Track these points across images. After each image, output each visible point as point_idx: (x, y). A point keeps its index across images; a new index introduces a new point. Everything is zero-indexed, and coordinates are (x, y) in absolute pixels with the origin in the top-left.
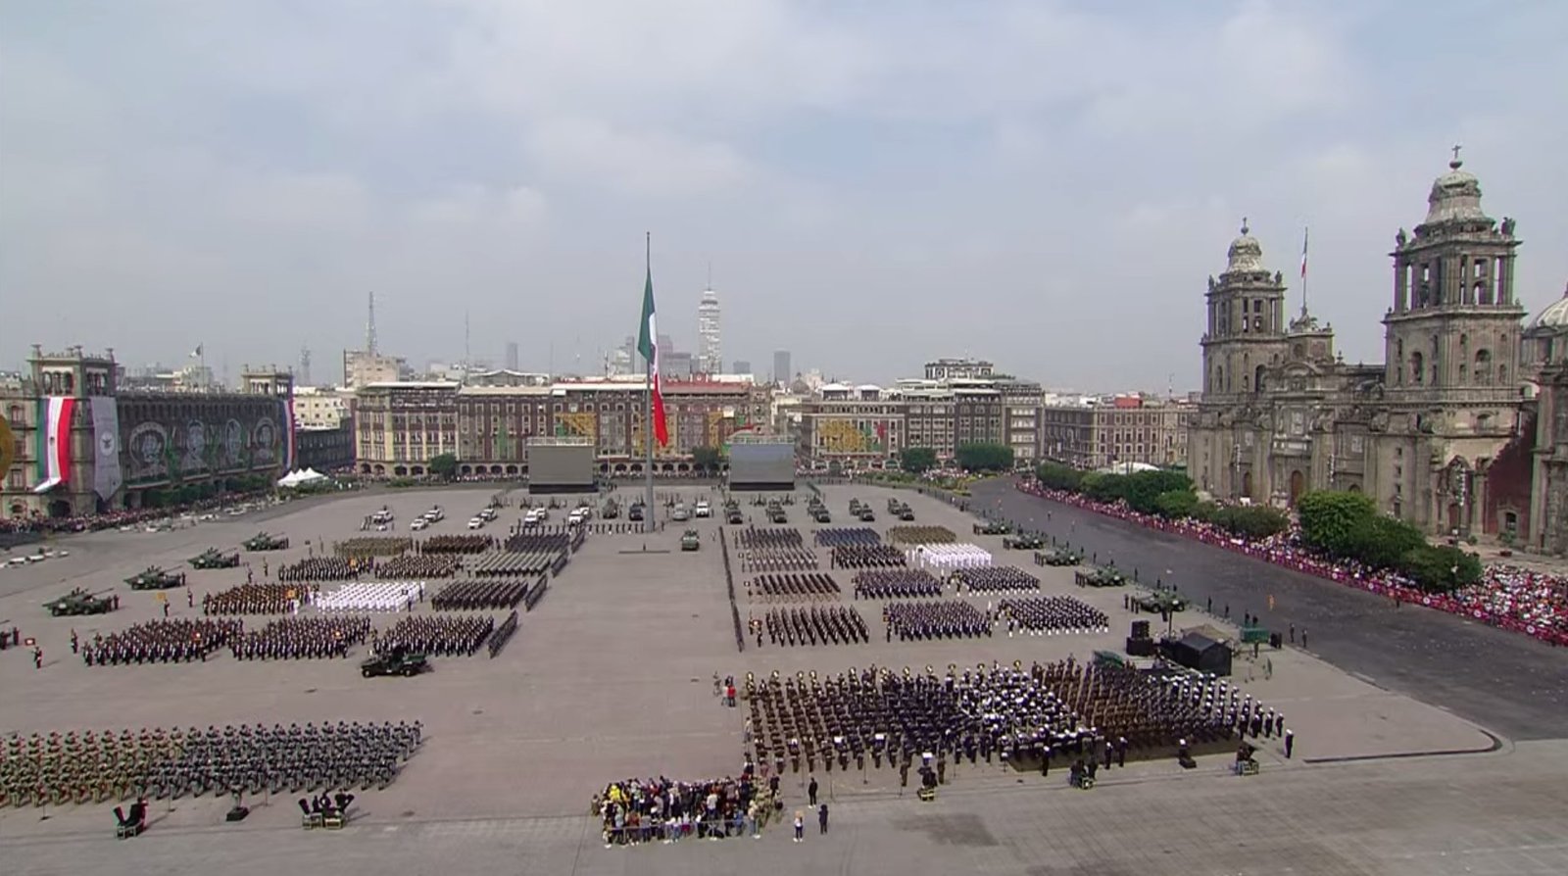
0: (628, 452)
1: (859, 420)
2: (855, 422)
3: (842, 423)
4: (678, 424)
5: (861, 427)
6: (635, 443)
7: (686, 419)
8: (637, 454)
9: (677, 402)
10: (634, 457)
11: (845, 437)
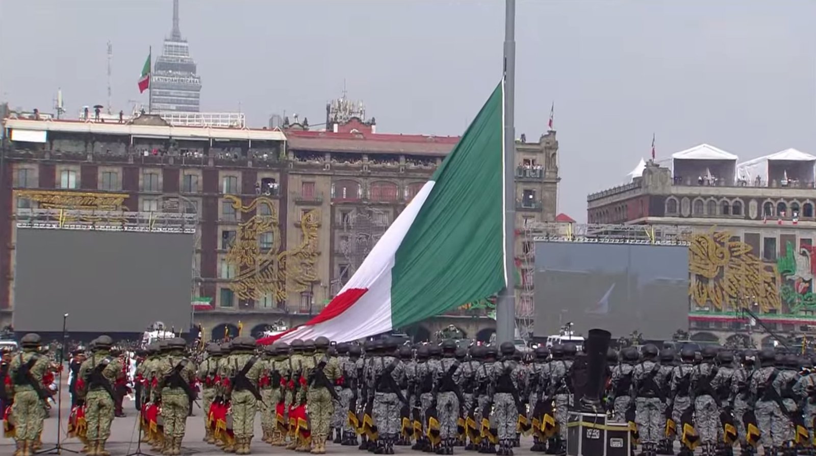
0: (208, 292)
1: (764, 234)
2: (752, 239)
3: (718, 241)
4: (334, 226)
5: (768, 254)
6: (225, 269)
7: (352, 217)
8: (228, 295)
9: (332, 174)
10: (220, 307)
11: (728, 274)
